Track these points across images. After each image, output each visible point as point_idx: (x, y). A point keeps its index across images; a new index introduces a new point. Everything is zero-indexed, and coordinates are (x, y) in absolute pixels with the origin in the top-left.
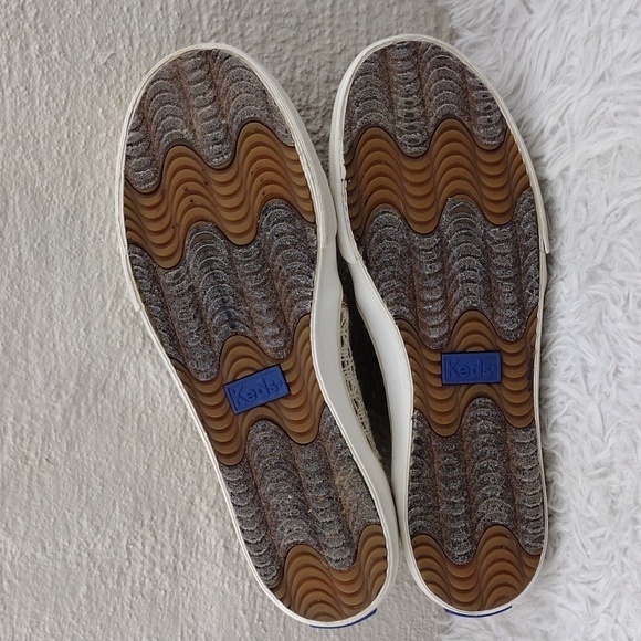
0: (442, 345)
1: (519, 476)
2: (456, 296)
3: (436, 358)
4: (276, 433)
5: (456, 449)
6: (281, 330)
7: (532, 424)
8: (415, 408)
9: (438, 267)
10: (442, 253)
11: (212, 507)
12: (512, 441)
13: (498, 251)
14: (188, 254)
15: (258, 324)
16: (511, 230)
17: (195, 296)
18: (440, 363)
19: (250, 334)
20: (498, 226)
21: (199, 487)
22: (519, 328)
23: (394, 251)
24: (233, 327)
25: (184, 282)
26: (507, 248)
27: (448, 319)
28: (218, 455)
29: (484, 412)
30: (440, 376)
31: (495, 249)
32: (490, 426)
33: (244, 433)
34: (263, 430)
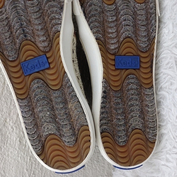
0: (115, 52)
1: (147, 108)
2: (122, 31)
3: (113, 57)
4: (43, 84)
5: (121, 96)
6: (47, 39)
7: (152, 87)
8: (104, 78)
9: (115, 18)
10: (116, 13)
11: (15, 124)
12: (144, 93)
13: (139, 13)
14: (6, 3)
15: (37, 35)
16: (145, 5)
17: (9, 21)
18: (114, 60)
19: (33, 40)
20: (140, 3)
21: (9, 114)
22: (147, 46)
23: (96, 10)
24: (25, 36)
25: (4, 15)
26: (143, 12)
27: (118, 41)
28: (17, 94)
29: (132, 81)
30: (114, 65)
31: (138, 12)
32: (135, 87)
33: (28, 84)
34: (37, 83)
